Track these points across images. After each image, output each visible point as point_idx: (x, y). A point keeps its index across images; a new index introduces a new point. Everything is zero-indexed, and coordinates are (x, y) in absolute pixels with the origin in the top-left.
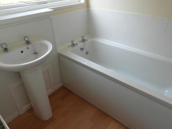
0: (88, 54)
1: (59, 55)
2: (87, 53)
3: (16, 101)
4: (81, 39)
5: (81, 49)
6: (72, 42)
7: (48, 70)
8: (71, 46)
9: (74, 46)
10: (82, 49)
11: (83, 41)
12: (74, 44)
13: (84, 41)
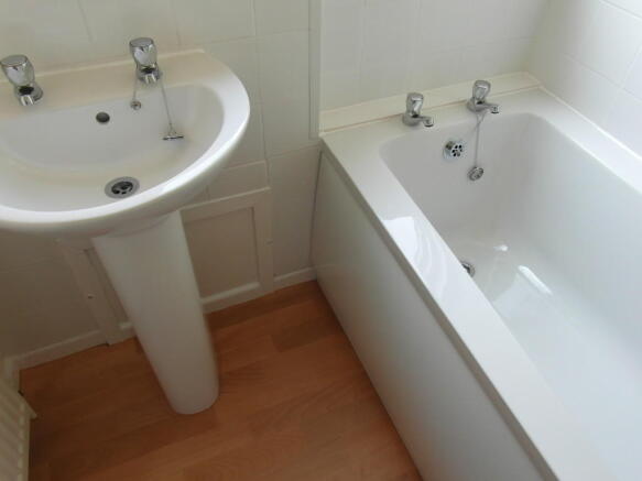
0: (478, 177)
1: (321, 153)
2: (475, 174)
3: (90, 297)
4: (468, 95)
5: (448, 147)
6: (411, 101)
7: (253, 209)
8: (403, 119)
9: (414, 125)
10: (453, 149)
11: (479, 105)
12: (416, 116)
13: (479, 111)
